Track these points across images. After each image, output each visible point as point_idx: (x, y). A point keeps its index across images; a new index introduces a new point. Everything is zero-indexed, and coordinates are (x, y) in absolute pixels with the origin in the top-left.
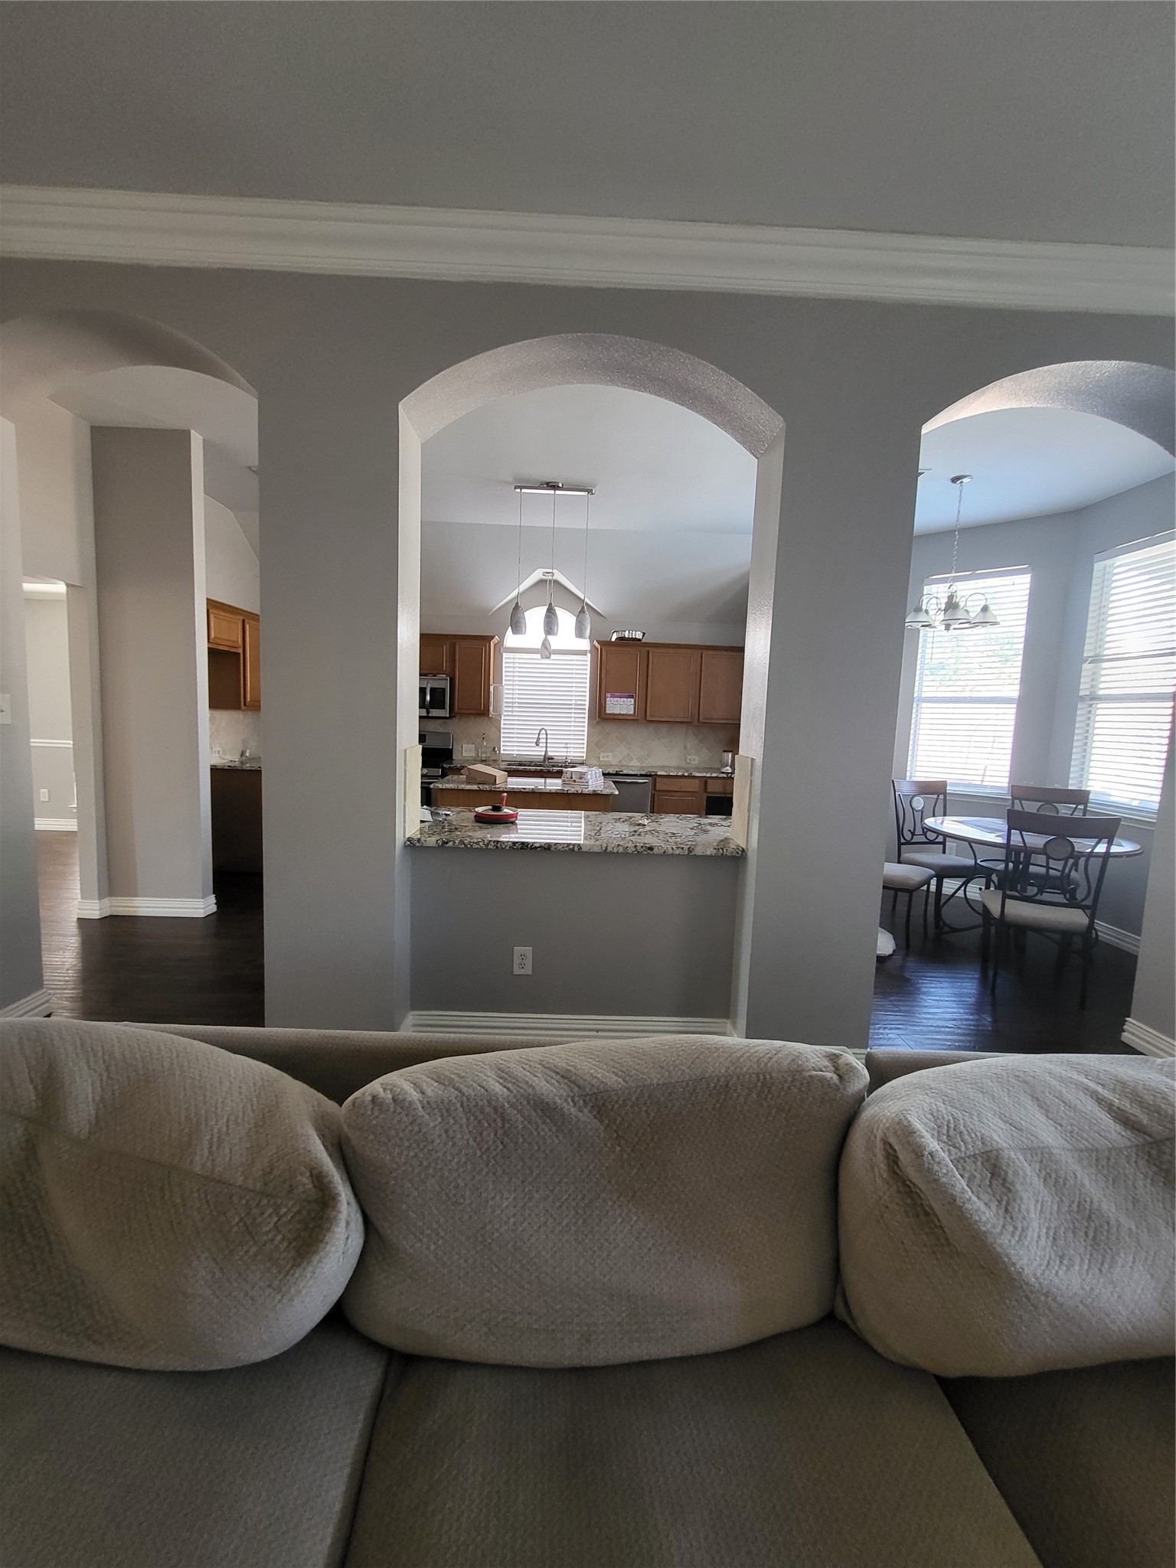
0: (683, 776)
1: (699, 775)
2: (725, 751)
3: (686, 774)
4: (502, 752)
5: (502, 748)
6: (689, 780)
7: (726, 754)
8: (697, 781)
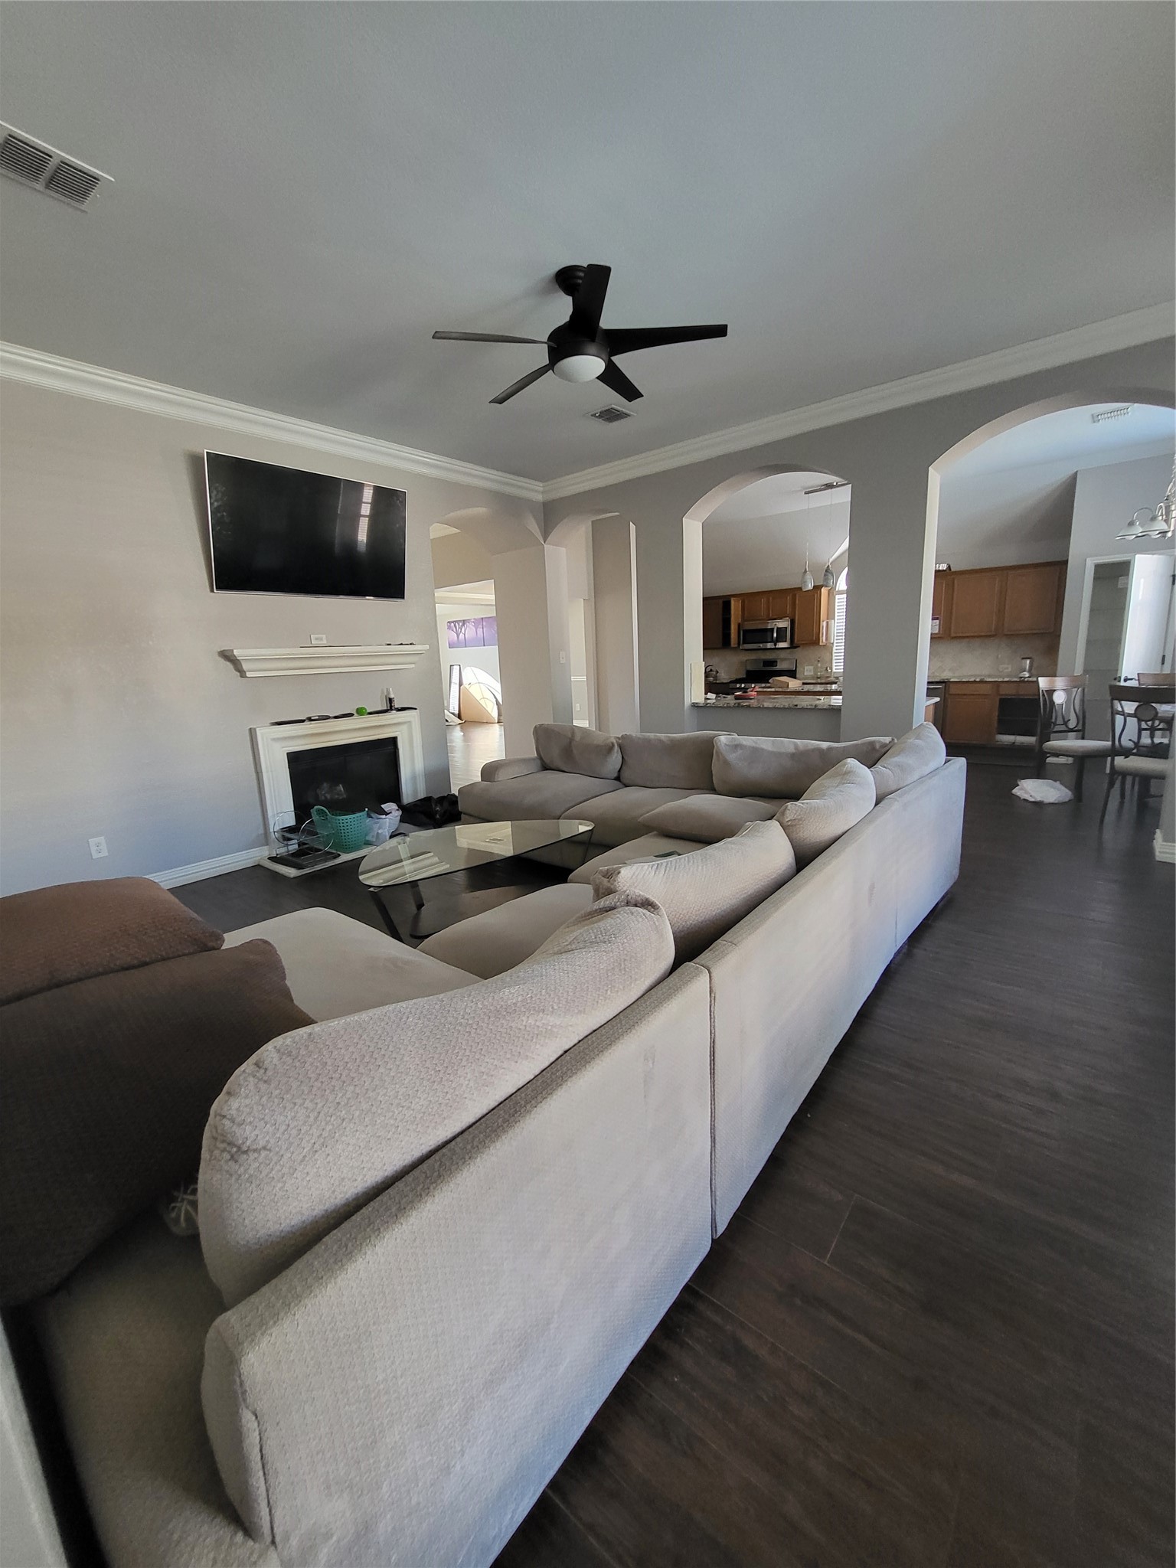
0: (975, 681)
1: (990, 680)
2: (1023, 658)
3: (978, 680)
4: (834, 670)
5: (834, 668)
6: (981, 685)
7: (1024, 661)
8: (989, 686)
